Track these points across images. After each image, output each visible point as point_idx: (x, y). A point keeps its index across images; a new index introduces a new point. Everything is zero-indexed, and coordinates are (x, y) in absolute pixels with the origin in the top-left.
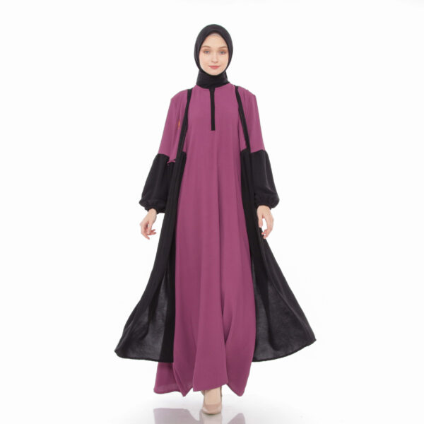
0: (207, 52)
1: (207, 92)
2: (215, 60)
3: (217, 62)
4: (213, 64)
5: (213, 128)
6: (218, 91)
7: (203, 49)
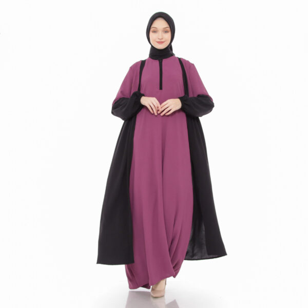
0: (154, 32)
1: (157, 63)
2: (160, 38)
3: (162, 39)
4: (159, 40)
5: (161, 88)
6: (165, 61)
7: (152, 29)
